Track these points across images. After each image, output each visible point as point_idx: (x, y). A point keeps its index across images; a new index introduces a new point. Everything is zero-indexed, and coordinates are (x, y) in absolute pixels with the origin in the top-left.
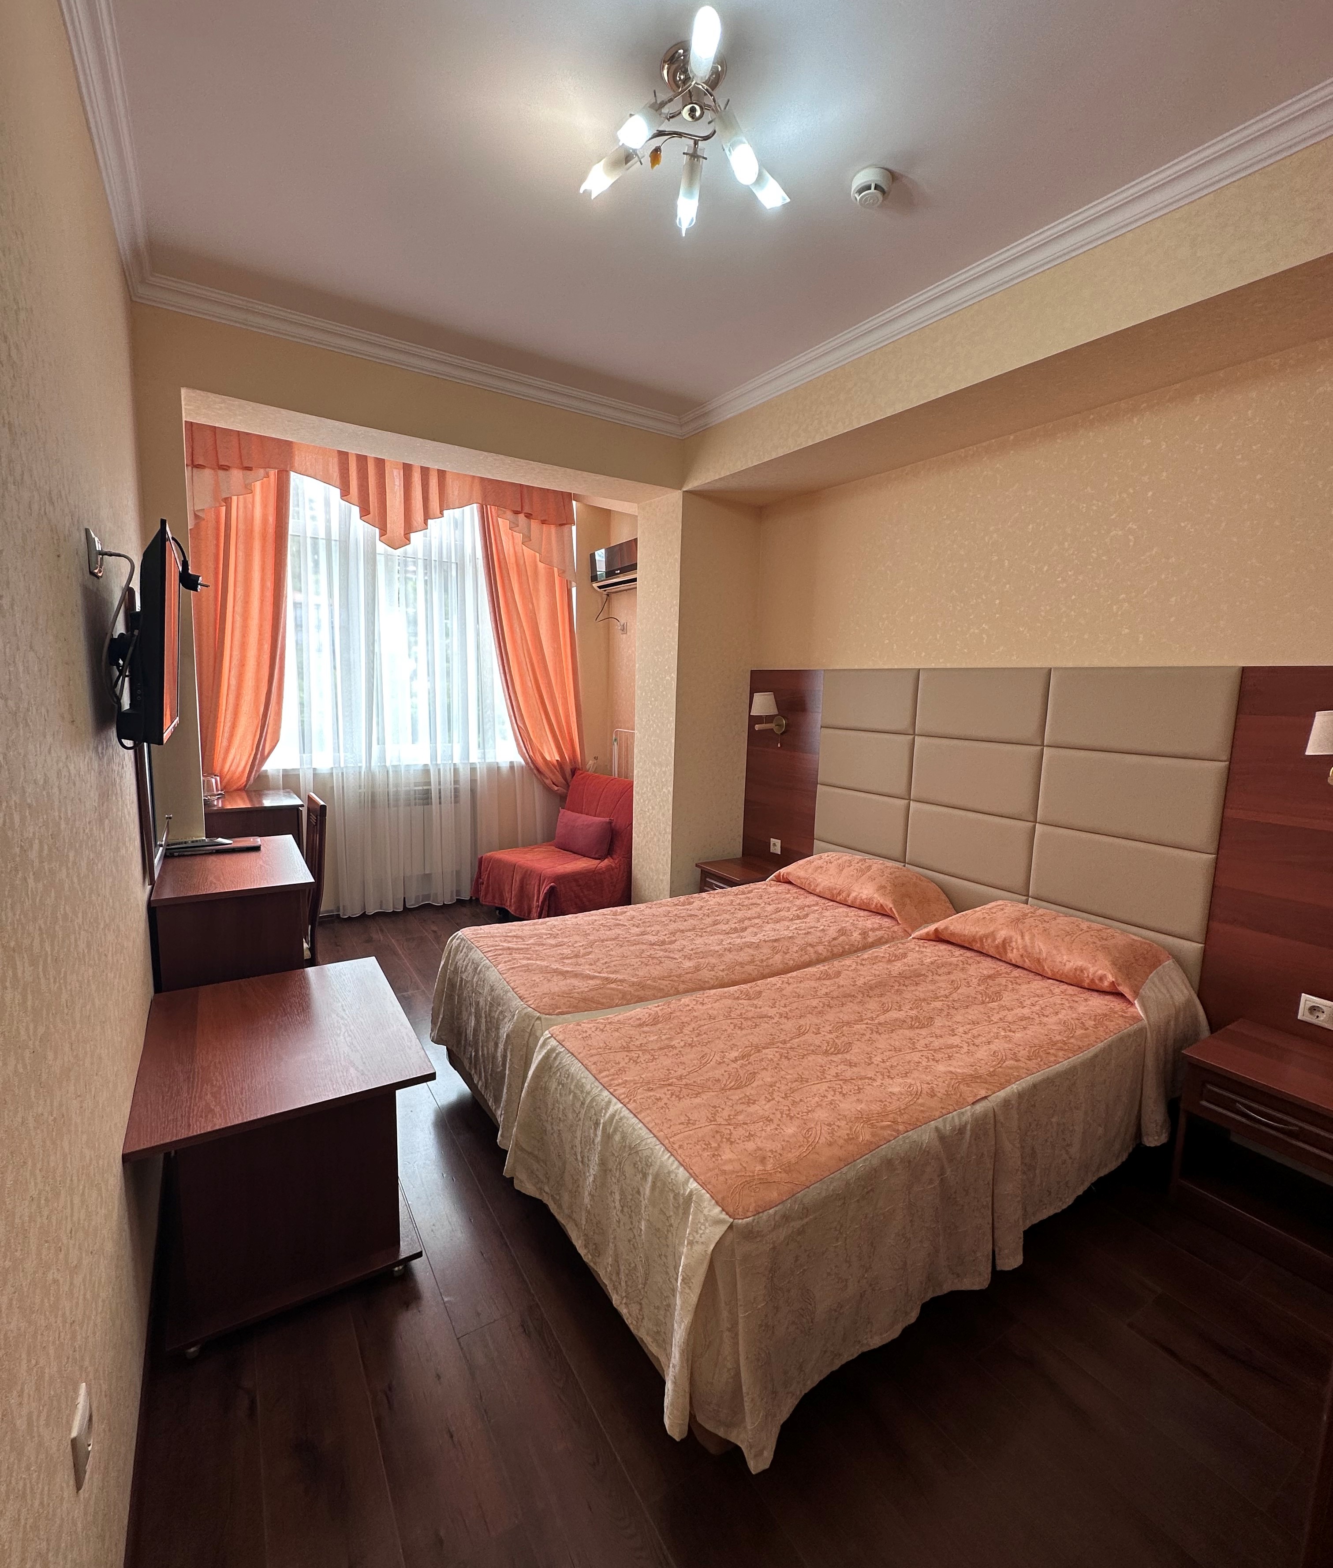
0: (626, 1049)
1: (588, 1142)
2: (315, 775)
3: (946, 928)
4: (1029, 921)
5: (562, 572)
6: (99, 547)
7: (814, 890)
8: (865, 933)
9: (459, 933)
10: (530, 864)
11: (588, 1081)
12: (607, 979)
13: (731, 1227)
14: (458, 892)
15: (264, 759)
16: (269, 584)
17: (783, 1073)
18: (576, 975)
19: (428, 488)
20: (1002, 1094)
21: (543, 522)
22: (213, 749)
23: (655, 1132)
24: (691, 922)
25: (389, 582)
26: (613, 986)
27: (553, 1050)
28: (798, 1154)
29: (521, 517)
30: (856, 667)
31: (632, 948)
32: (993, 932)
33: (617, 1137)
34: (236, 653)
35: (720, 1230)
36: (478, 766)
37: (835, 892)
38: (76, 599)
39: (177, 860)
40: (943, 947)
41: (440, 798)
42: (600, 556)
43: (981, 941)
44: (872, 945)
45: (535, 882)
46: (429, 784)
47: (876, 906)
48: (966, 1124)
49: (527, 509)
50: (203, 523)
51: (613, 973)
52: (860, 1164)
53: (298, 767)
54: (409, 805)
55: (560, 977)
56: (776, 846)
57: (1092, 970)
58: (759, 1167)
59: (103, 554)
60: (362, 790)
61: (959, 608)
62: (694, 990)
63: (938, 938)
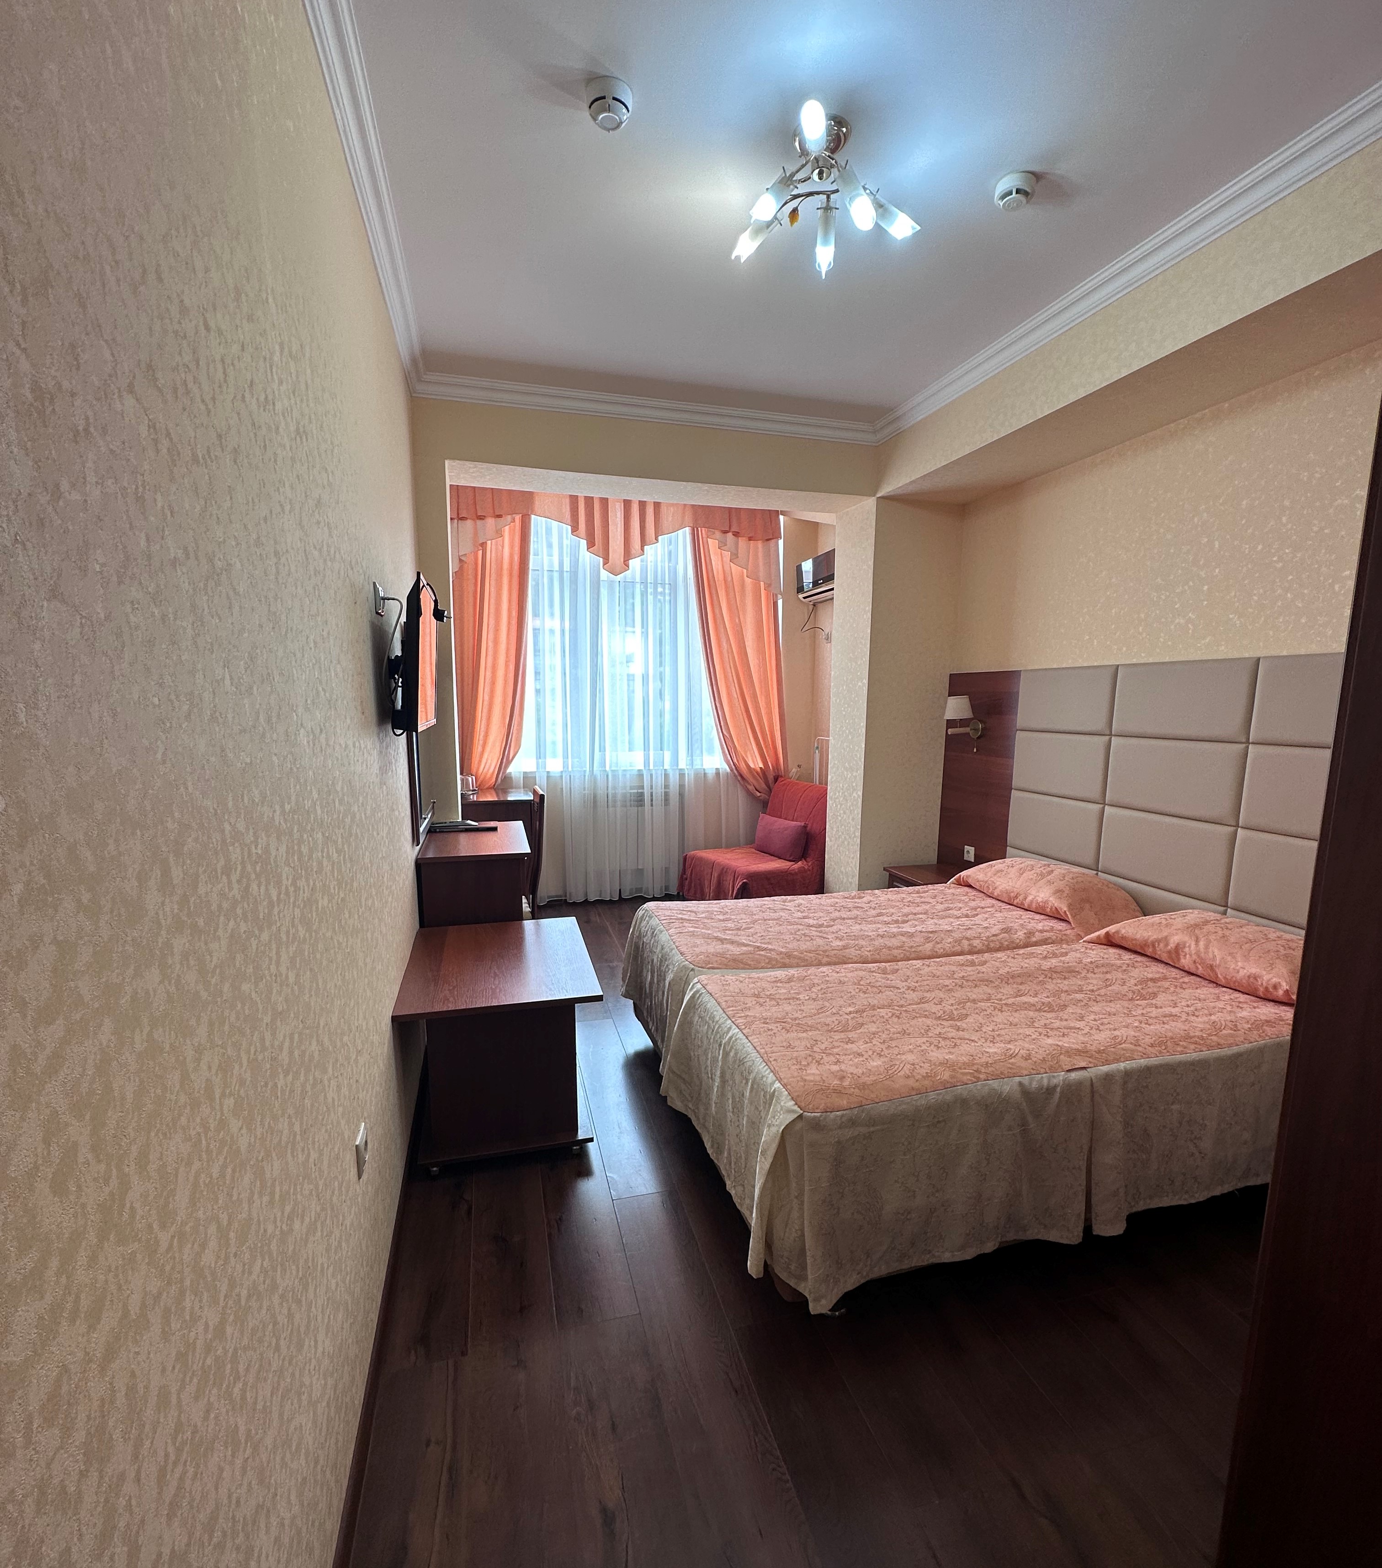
0: (757, 996)
1: (715, 1060)
2: (548, 777)
3: (1117, 932)
4: (1210, 927)
5: (768, 586)
6: (382, 594)
7: (993, 893)
8: (1030, 933)
9: (645, 906)
10: (727, 862)
11: (719, 1014)
12: (758, 947)
13: (800, 1117)
14: (667, 888)
15: (509, 762)
16: (514, 614)
17: (888, 1026)
18: (732, 942)
19: (645, 518)
20: (1105, 1069)
21: (750, 539)
22: (471, 753)
23: (758, 1048)
24: (855, 912)
25: (611, 608)
26: (762, 953)
27: (697, 991)
28: (875, 1078)
29: (730, 535)
30: (1055, 666)
31: (789, 927)
32: (1166, 937)
33: (732, 1054)
34: (489, 674)
35: (791, 1117)
36: (686, 772)
37: (1012, 895)
38: (367, 632)
39: (438, 834)
40: (1112, 951)
41: (652, 800)
42: (808, 566)
43: (1154, 946)
44: (1036, 944)
45: (729, 878)
46: (642, 787)
47: (1051, 909)
48: (1056, 1086)
49: (735, 528)
50: (466, 566)
51: (765, 944)
52: (932, 1095)
53: (534, 769)
54: (626, 806)
55: (719, 942)
56: (970, 853)
57: (1266, 978)
58: (836, 1082)
59: (384, 599)
60: (586, 792)
61: (1163, 597)
62: (835, 964)
63: (1110, 942)
